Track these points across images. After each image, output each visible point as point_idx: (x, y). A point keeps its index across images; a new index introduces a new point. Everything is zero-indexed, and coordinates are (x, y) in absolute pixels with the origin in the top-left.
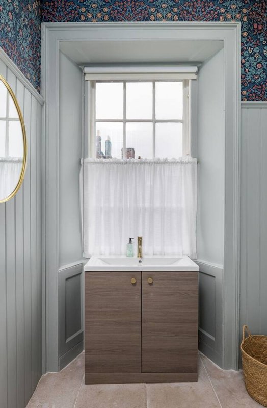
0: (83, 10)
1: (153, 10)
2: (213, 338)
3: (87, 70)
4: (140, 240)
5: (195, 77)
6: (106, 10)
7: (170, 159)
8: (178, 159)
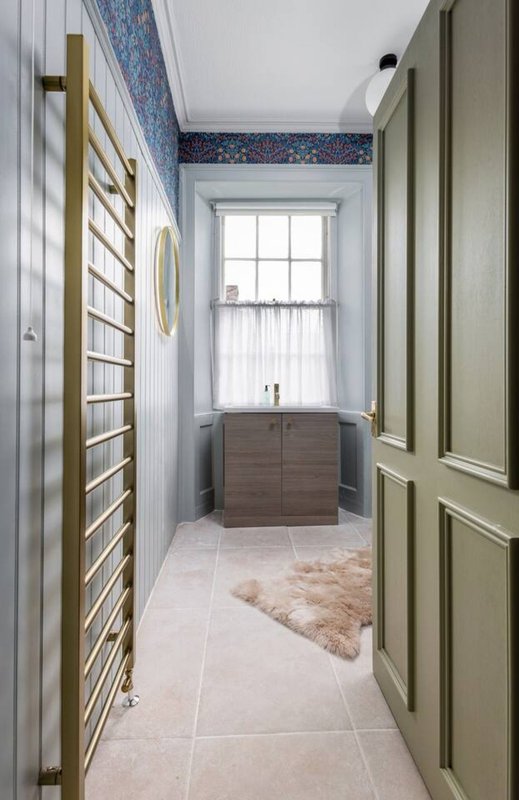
0: (221, 150)
1: (291, 151)
2: (355, 490)
3: (219, 206)
4: (277, 387)
5: (335, 214)
6: (244, 150)
7: (307, 302)
8: (316, 301)
